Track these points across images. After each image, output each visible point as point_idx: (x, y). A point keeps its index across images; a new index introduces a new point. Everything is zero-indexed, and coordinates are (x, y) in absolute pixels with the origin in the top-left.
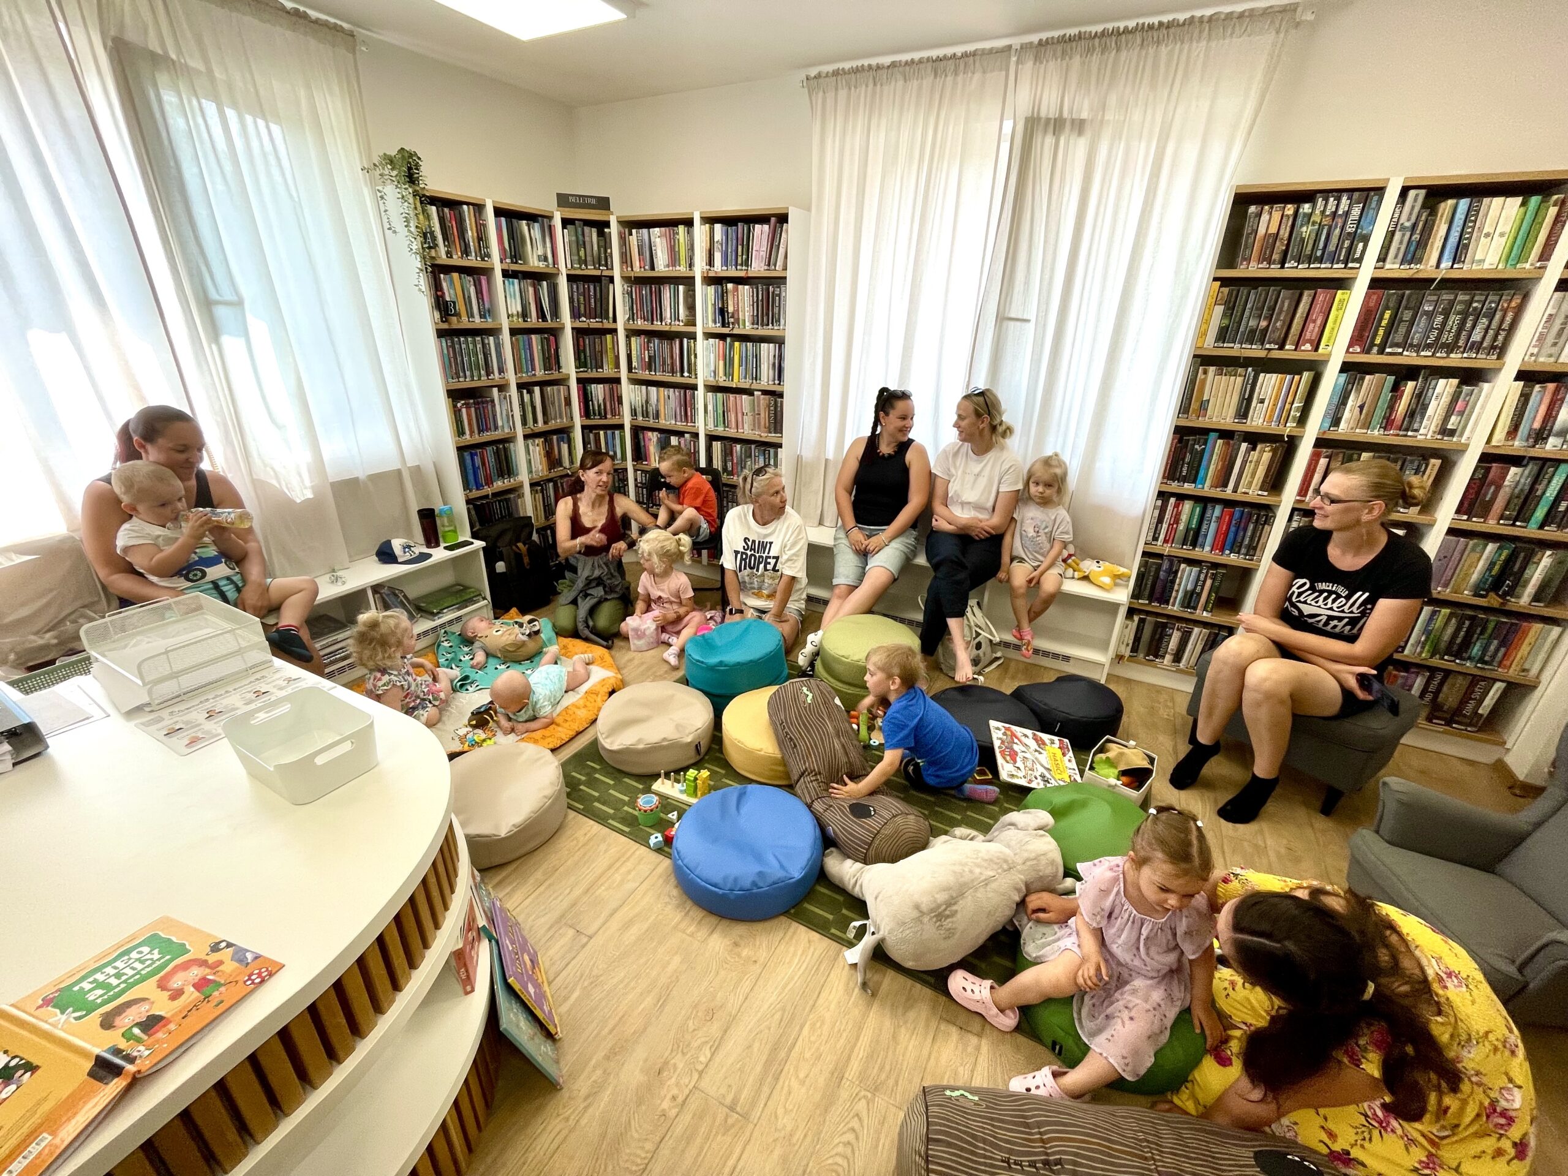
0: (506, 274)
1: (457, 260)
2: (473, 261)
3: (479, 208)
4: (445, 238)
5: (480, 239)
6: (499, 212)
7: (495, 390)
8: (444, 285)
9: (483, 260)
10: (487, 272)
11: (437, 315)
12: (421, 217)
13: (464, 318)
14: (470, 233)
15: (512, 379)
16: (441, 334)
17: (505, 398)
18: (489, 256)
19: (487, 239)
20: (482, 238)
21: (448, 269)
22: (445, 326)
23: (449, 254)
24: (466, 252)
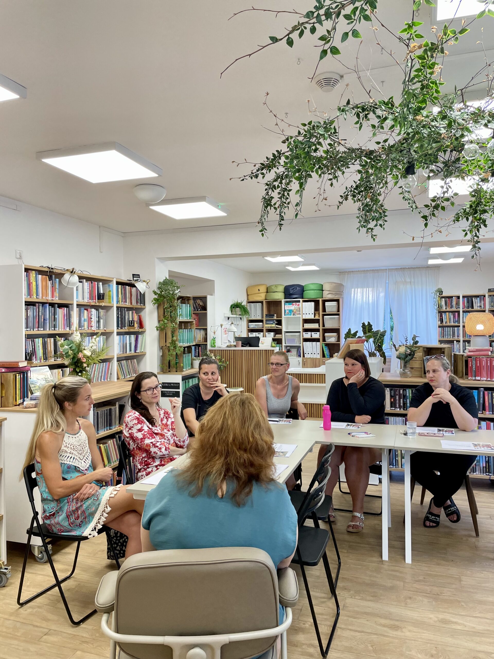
0: (463, 312)
1: (448, 310)
2: (454, 309)
3: (458, 297)
4: (446, 304)
5: (457, 304)
6: (464, 297)
7: (455, 342)
8: (443, 316)
9: (457, 309)
10: (459, 312)
11: (440, 322)
12: (439, 301)
13: (448, 323)
14: (454, 303)
15: (461, 339)
16: (439, 327)
17: (458, 344)
18: (459, 308)
19: (459, 303)
20: (458, 304)
21: (445, 312)
22: (441, 325)
23: (446, 308)
24: (452, 307)
